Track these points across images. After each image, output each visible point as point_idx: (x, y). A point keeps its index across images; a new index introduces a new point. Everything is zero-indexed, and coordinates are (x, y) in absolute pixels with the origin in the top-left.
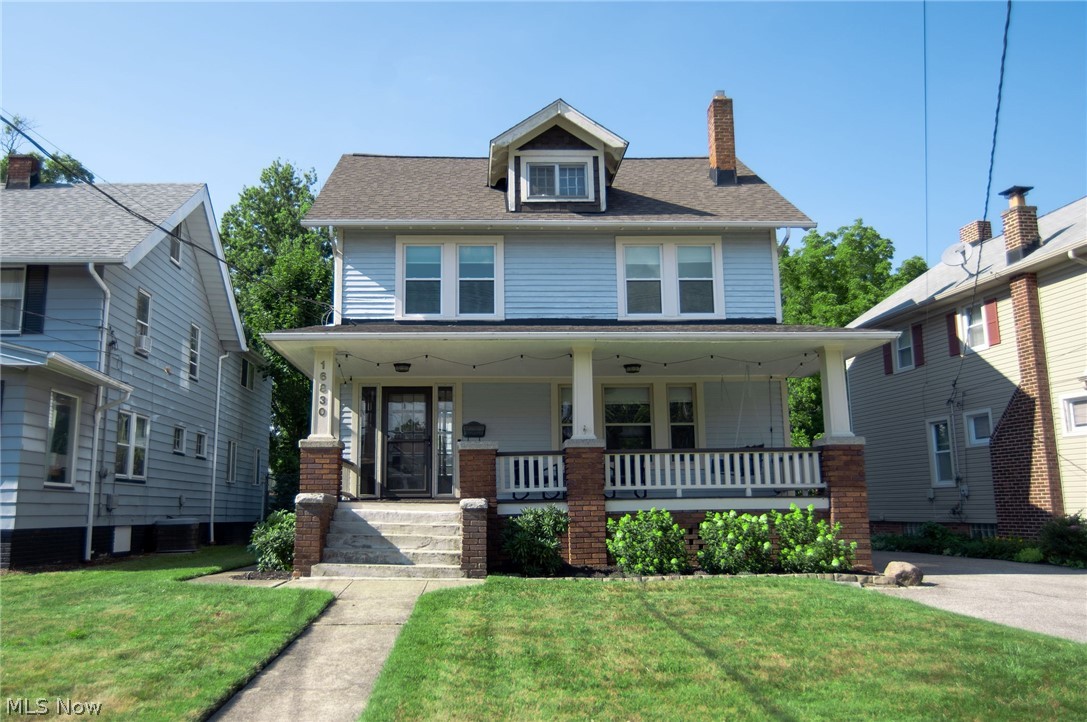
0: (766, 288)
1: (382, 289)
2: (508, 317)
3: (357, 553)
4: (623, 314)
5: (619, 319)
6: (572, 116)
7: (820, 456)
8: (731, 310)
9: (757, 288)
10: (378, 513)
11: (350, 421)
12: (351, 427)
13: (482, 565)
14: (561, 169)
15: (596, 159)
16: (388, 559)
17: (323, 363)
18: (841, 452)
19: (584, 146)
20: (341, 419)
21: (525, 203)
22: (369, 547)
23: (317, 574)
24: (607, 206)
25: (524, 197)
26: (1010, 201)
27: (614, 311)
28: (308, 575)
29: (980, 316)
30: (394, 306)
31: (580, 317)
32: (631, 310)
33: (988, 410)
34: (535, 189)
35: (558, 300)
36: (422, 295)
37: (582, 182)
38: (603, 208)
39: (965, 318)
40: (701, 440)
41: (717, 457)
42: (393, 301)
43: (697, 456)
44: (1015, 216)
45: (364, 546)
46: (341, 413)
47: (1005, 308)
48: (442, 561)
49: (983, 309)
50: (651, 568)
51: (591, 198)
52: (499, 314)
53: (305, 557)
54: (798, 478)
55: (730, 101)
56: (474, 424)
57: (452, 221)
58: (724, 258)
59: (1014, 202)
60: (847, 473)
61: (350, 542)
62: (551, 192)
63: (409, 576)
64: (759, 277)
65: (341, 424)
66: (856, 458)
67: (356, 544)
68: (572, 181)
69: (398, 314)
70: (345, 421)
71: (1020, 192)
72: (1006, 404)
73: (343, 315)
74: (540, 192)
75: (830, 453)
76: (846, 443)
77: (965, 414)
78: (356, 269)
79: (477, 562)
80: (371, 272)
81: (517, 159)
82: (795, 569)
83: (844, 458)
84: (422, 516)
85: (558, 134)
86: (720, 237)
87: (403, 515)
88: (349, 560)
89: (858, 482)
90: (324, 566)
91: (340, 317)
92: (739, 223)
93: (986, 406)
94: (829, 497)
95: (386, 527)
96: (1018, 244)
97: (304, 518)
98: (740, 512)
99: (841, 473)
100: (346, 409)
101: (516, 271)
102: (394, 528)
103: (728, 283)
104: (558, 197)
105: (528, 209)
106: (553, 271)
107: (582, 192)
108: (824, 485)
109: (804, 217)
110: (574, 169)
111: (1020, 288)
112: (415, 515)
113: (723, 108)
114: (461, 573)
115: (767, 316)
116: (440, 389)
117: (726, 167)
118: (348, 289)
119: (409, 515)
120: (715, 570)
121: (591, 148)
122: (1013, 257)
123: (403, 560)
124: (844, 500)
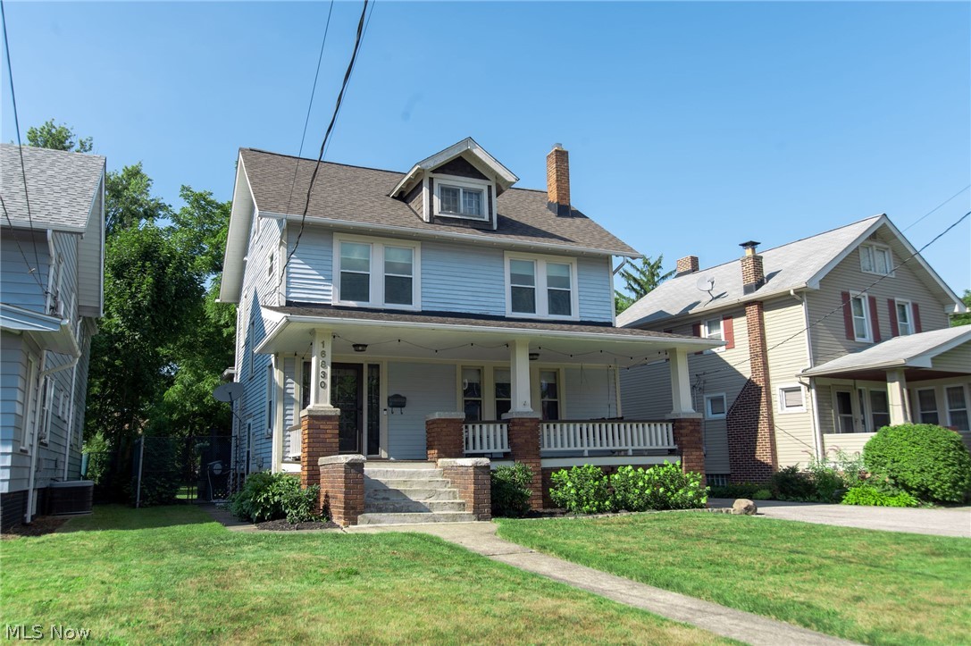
0: (606, 300)
1: (321, 278)
2: (424, 309)
3: (386, 504)
4: (509, 313)
5: (506, 316)
6: (478, 152)
7: (673, 425)
8: (583, 315)
9: (600, 299)
10: (379, 471)
11: (293, 391)
12: (294, 396)
13: (487, 510)
14: (464, 193)
15: (490, 187)
16: (410, 508)
17: (323, 343)
18: (688, 424)
19: (481, 176)
20: (285, 389)
21: (437, 217)
22: (388, 499)
23: (363, 522)
24: (498, 227)
25: (436, 212)
26: (747, 250)
27: (502, 309)
28: (356, 524)
29: (719, 328)
30: (331, 293)
31: (478, 312)
32: (514, 309)
33: (724, 394)
34: (445, 205)
35: (461, 297)
36: (354, 285)
37: (479, 204)
38: (495, 228)
39: (707, 328)
40: (563, 414)
41: (584, 426)
42: (331, 288)
43: (558, 426)
44: (751, 261)
45: (384, 499)
46: (285, 384)
47: (740, 325)
48: (452, 508)
49: (722, 323)
50: (594, 509)
51: (486, 219)
52: (416, 305)
53: (353, 508)
54: (660, 442)
55: (567, 152)
56: (397, 396)
57: (384, 225)
58: (578, 275)
59: (749, 252)
60: (693, 438)
61: (372, 495)
62: (456, 210)
63: (435, 521)
64: (600, 291)
65: (285, 393)
66: (697, 428)
67: (378, 497)
68: (470, 204)
69: (335, 300)
70: (288, 391)
71: (753, 244)
72: (740, 390)
73: (287, 297)
74: (448, 209)
75: (683, 424)
76: (692, 417)
77: (705, 396)
78: (298, 258)
79: (484, 508)
80: (311, 262)
81: (431, 180)
82: (677, 507)
83: (690, 428)
84: (413, 473)
85: (462, 165)
86: (575, 258)
87: (399, 472)
88: (380, 510)
89: (697, 445)
90: (369, 515)
91: (285, 299)
92: (592, 249)
93: (722, 391)
94: (681, 455)
95: (392, 483)
96: (753, 281)
97: (352, 475)
98: (635, 467)
99: (688, 438)
100: (289, 380)
101: (430, 272)
102: (398, 483)
103: (581, 293)
104: (461, 215)
105: (439, 221)
106: (458, 274)
107: (479, 213)
108: (676, 447)
109: (631, 250)
110: (472, 193)
111: (753, 310)
112: (408, 472)
113: (562, 157)
114: (474, 517)
115: (607, 321)
116: (369, 366)
117: (564, 203)
118: (291, 275)
119: (404, 472)
120: (629, 509)
121: (487, 179)
122: (748, 290)
123: (422, 509)
124: (691, 457)
